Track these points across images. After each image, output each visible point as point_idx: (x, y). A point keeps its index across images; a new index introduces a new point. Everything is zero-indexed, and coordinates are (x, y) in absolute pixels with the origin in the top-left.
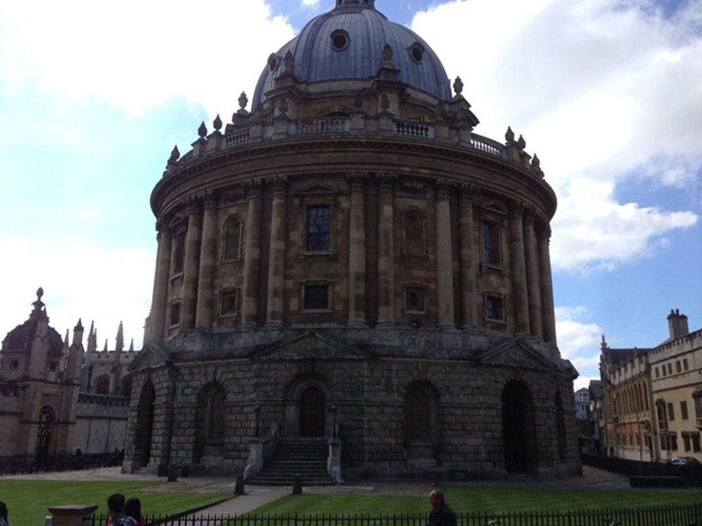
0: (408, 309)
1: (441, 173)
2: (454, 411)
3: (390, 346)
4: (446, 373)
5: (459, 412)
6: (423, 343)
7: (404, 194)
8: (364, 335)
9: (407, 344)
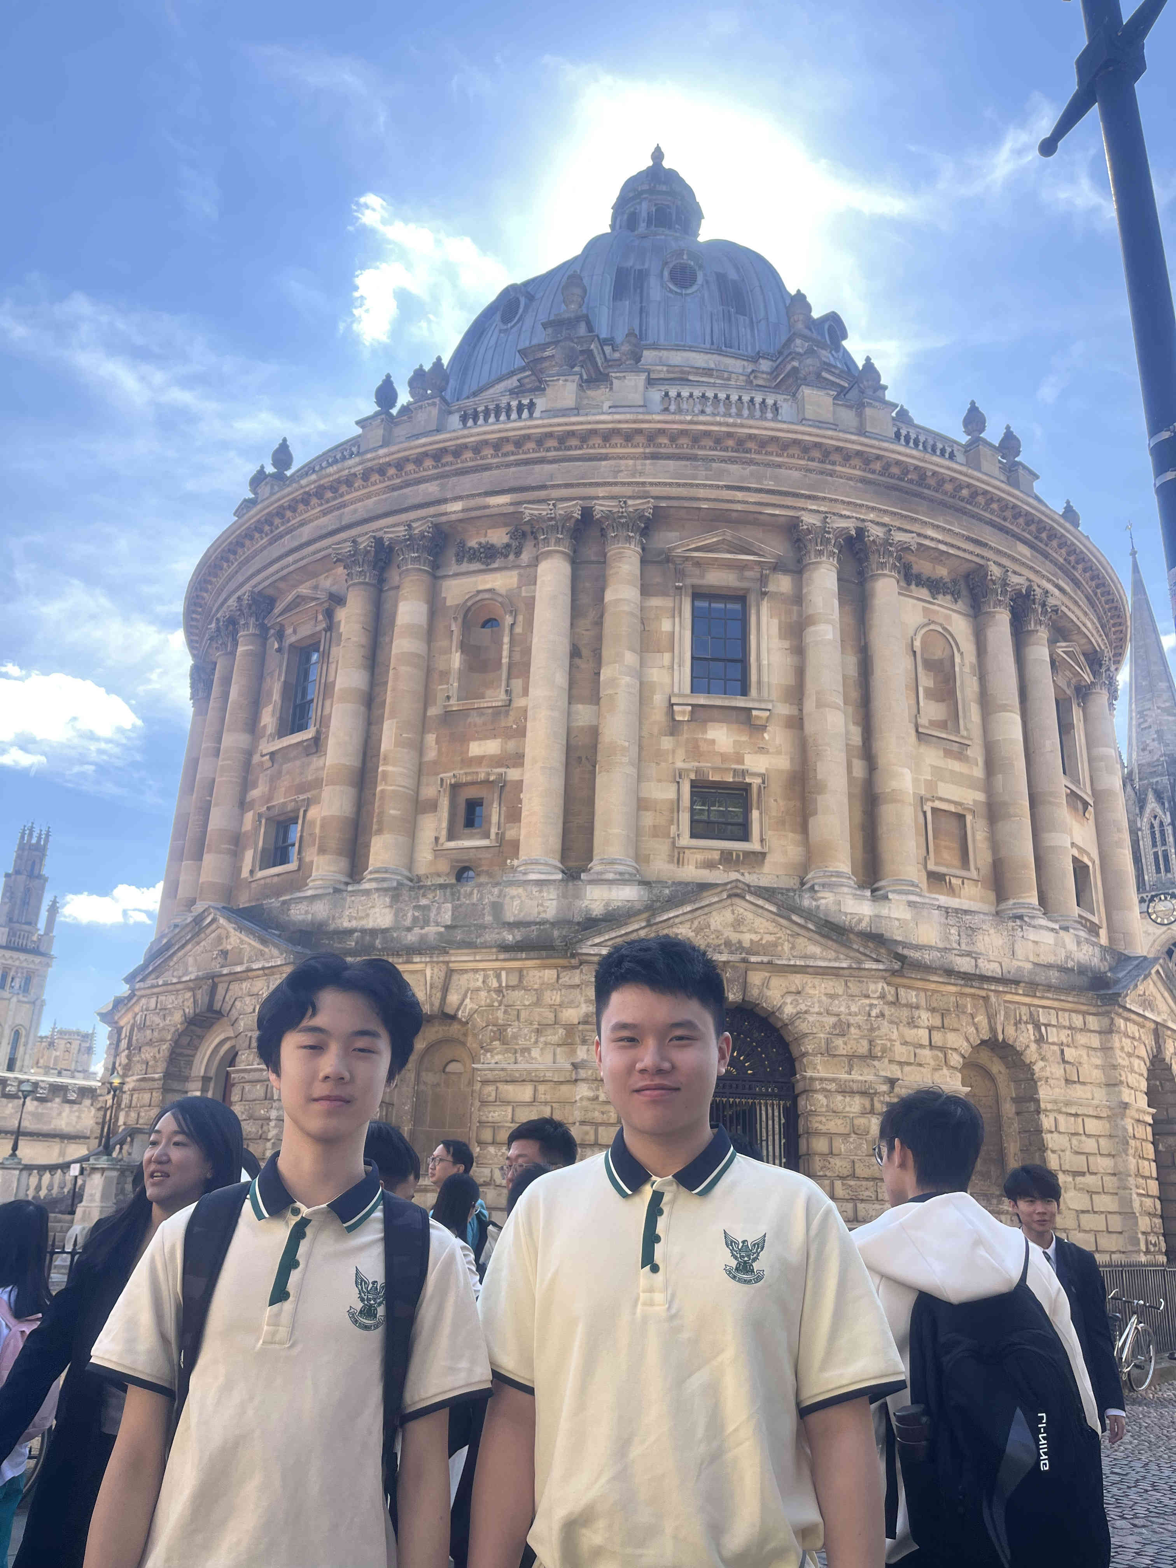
0: (451, 837)
1: (542, 494)
2: (510, 1091)
3: (363, 931)
4: (499, 991)
5: (525, 1093)
6: (447, 917)
7: (465, 567)
8: (320, 910)
9: (408, 922)
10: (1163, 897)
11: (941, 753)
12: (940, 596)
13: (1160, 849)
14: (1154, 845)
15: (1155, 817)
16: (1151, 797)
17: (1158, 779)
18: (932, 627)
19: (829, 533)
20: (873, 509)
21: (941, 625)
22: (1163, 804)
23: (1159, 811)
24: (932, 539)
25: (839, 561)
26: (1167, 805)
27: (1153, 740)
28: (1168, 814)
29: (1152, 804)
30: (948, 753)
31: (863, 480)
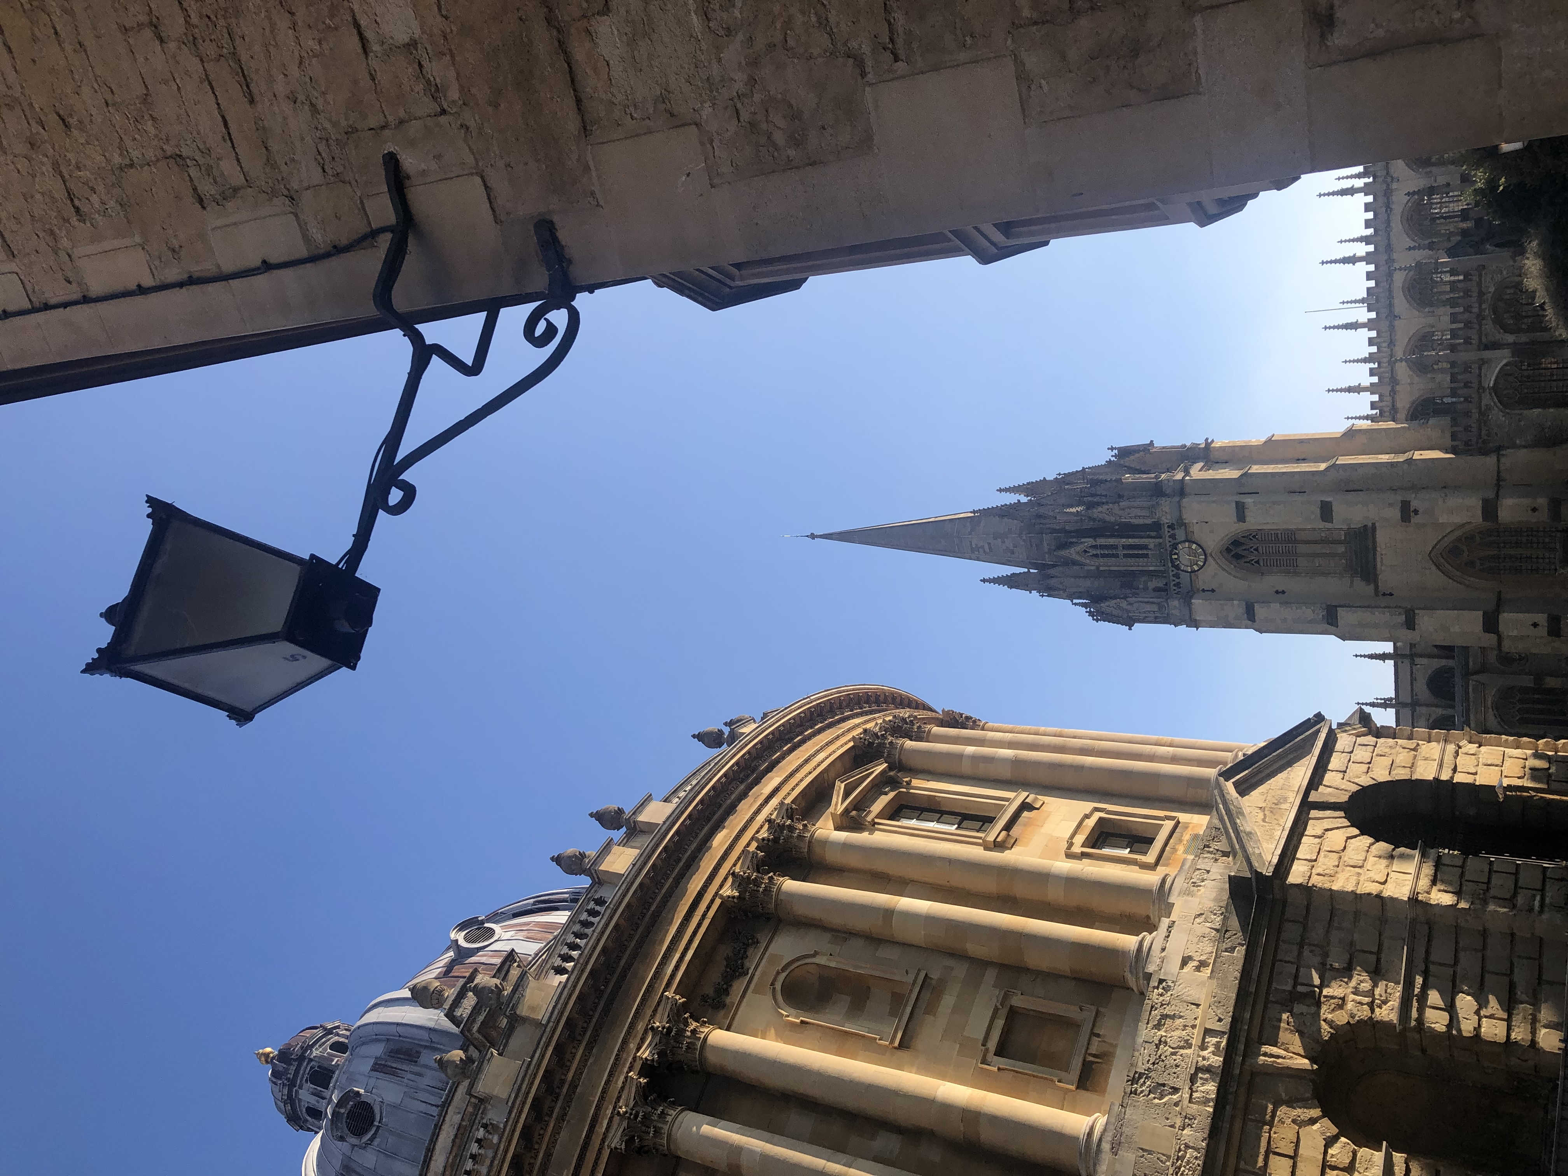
10: (1176, 556)
11: (929, 1018)
12: (747, 963)
13: (1121, 552)
14: (1117, 556)
15: (1085, 551)
16: (1064, 553)
17: (1045, 543)
18: (778, 986)
19: (636, 1116)
20: (625, 1042)
21: (778, 973)
22: (1072, 543)
23: (1079, 548)
24: (677, 967)
25: (673, 1105)
26: (1074, 540)
27: (1003, 542)
28: (1083, 540)
29: (1072, 553)
30: (931, 1009)
31: (590, 1047)
